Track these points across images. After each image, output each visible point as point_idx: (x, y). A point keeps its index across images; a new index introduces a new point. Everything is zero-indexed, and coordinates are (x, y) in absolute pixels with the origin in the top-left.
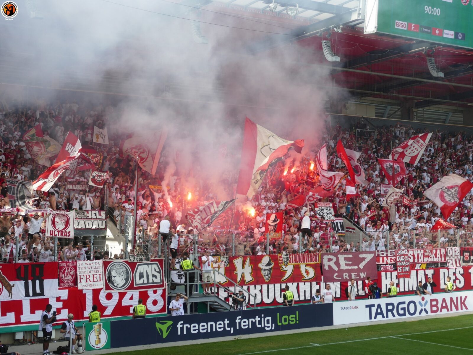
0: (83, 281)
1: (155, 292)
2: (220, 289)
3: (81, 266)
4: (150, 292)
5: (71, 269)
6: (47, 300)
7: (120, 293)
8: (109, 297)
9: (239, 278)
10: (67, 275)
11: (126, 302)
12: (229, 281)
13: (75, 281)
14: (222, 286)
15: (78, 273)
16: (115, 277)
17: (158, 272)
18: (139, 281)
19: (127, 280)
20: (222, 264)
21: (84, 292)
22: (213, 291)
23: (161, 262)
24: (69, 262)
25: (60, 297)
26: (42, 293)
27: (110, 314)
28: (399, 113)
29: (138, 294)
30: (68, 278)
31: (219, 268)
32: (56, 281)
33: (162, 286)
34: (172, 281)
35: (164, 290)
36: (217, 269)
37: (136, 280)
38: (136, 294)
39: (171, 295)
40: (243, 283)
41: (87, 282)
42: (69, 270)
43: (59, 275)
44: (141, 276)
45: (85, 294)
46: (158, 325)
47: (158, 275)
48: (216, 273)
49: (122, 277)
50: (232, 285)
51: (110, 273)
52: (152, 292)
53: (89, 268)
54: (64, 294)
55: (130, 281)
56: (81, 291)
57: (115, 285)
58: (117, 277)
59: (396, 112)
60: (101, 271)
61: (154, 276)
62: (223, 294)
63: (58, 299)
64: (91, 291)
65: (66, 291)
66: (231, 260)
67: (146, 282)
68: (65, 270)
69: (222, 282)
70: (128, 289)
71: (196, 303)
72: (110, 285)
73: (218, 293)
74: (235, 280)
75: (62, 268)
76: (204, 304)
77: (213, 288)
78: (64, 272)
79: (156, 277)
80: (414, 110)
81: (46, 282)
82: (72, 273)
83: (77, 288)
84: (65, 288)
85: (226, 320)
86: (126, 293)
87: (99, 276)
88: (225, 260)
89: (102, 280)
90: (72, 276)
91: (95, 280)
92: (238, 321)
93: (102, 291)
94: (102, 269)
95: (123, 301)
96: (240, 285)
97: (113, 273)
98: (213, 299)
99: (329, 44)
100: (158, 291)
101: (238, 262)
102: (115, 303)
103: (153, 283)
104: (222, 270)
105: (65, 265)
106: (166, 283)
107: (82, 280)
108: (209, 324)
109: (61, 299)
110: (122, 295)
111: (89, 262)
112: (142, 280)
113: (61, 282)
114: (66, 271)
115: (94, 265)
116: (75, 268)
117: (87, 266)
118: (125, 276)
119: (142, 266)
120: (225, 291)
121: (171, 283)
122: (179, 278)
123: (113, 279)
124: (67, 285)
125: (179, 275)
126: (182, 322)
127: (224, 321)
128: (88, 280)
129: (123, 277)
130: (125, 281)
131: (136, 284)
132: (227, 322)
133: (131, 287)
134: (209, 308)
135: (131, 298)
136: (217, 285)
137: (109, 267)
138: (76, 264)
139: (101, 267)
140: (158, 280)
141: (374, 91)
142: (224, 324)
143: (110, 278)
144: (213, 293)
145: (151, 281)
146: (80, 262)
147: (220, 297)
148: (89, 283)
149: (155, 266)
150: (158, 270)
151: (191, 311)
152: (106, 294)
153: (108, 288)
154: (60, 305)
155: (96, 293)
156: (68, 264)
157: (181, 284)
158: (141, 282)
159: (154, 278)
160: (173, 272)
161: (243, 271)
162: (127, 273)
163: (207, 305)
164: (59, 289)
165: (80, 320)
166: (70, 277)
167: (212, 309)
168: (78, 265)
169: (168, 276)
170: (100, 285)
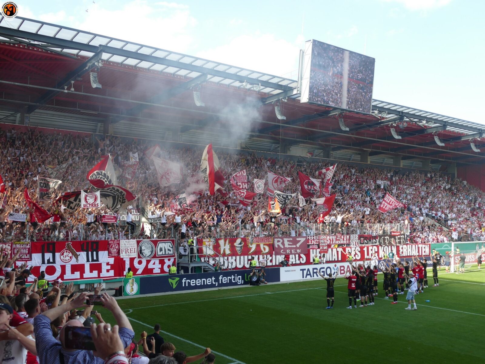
0: (124, 253)
1: (169, 260)
2: (210, 258)
3: (122, 243)
4: (166, 260)
5: (116, 245)
6: (100, 264)
7: (147, 261)
8: (140, 263)
9: (222, 252)
10: (114, 249)
11: (150, 266)
12: (216, 254)
13: (118, 252)
14: (212, 256)
15: (120, 247)
16: (144, 250)
17: (171, 247)
18: (160, 253)
19: (152, 252)
20: (211, 243)
21: (124, 260)
22: (205, 260)
23: (173, 241)
24: (115, 241)
25: (109, 262)
26: (97, 260)
27: (140, 273)
28: (322, 154)
29: (158, 261)
30: (114, 251)
31: (209, 245)
32: (106, 252)
33: (174, 256)
34: (180, 253)
35: (175, 259)
36: (208, 246)
37: (157, 253)
39: (179, 262)
40: (224, 255)
41: (126, 253)
42: (115, 245)
43: (108, 249)
44: (161, 250)
45: (125, 261)
46: (170, 280)
47: (171, 249)
48: (208, 249)
49: (148, 251)
50: (218, 256)
51: (141, 248)
52: (167, 260)
53: (128, 244)
54: (112, 261)
55: (154, 253)
56: (123, 259)
57: (144, 255)
58: (146, 250)
59: (320, 153)
60: (136, 247)
61: (169, 250)
62: (212, 262)
63: (108, 264)
64: (129, 259)
65: (113, 259)
66: (217, 241)
67: (164, 253)
68: (112, 246)
69: (211, 254)
70: (152, 258)
71: (195, 267)
72: (141, 255)
73: (208, 261)
74: (220, 253)
75: (110, 244)
76: (200, 268)
77: (205, 258)
78: (112, 247)
79: (170, 251)
80: (331, 152)
81: (100, 253)
82: (117, 247)
83: (120, 257)
84: (112, 257)
85: (213, 277)
86: (151, 260)
87: (134, 249)
88: (213, 240)
89: (136, 252)
90: (117, 249)
91: (132, 252)
92: (220, 278)
93: (136, 259)
94: (136, 245)
95: (149, 265)
96: (223, 256)
97: (143, 248)
98: (205, 265)
99: (279, 109)
100: (171, 259)
101: (221, 242)
102: (144, 267)
103: (168, 254)
104: (211, 247)
105: (112, 242)
106: (176, 254)
107: (123, 252)
108: (203, 280)
109: (110, 264)
110: (148, 262)
111: (127, 240)
112: (161, 252)
113: (110, 253)
114: (113, 246)
115: (131, 242)
116: (119, 244)
117: (126, 243)
118: (150, 250)
119: (161, 244)
120: (213, 260)
121: (179, 254)
122: (184, 252)
123: (143, 251)
124: (113, 255)
125: (184, 250)
126: (185, 279)
127: (211, 278)
128: (127, 252)
129: (149, 250)
130: (150, 253)
131: (158, 255)
132: (213, 279)
133: (155, 257)
134: (203, 270)
135: (154, 264)
136: (208, 256)
137: (140, 244)
138: (119, 242)
139: (135, 244)
140: (171, 252)
141: (307, 140)
142: (212, 280)
143: (141, 251)
144: (206, 261)
145: (167, 253)
146: (122, 241)
147: (210, 263)
148: (128, 254)
149: (169, 244)
150: (171, 246)
151: (192, 272)
152: (138, 261)
153: (139, 257)
154: (109, 267)
155: (132, 260)
156: (114, 242)
157: (185, 256)
158: (161, 253)
159: (169, 251)
160: (180, 248)
161: (224, 247)
162: (152, 248)
163: (201, 269)
164: (109, 257)
165: (121, 277)
166: (116, 250)
167: (204, 271)
168: (120, 242)
169: (177, 250)
170: (135, 255)
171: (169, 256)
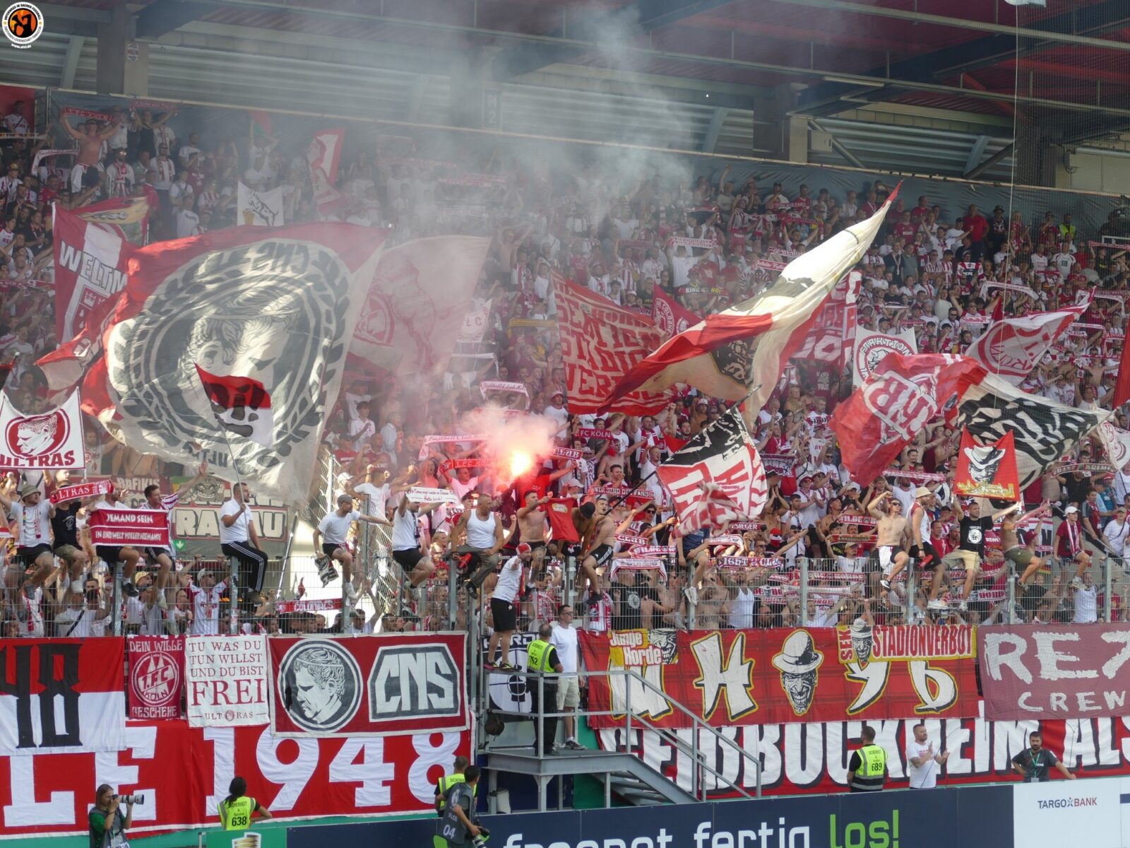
0: (205, 702)
1: (436, 740)
2: (645, 733)
3: (197, 652)
4: (420, 740)
5: (166, 663)
6: (89, 758)
7: (323, 743)
8: (288, 752)
9: (708, 703)
10: (154, 680)
11: (340, 771)
12: (677, 710)
13: (179, 702)
14: (656, 724)
15: (188, 673)
16: (306, 689)
17: (446, 676)
18: (385, 705)
19: (346, 699)
20: (654, 656)
21: (207, 737)
22: (623, 742)
23: (455, 644)
24: (159, 640)
25: (130, 750)
26: (72, 737)
27: (290, 806)
29: (381, 745)
30: (155, 691)
31: (643, 666)
32: (118, 698)
33: (460, 721)
34: (493, 705)
35: (465, 736)
36: (638, 670)
37: (374, 702)
38: (374, 744)
39: (487, 750)
40: (720, 717)
41: (216, 703)
42: (161, 664)
43: (127, 679)
44: (393, 688)
45: (211, 743)
46: (440, 844)
47: (447, 686)
48: (635, 684)
49: (328, 691)
50: (686, 722)
51: (291, 677)
52: (426, 741)
53: (224, 658)
54: (144, 742)
55: (356, 704)
56: (199, 731)
57: (309, 714)
58: (315, 689)
60: (264, 671)
61: (432, 688)
62: (656, 754)
63: (125, 758)
64: (231, 734)
65: (153, 730)
66: (683, 642)
67: (407, 706)
68: (147, 664)
69: (652, 713)
70: (352, 728)
71: (567, 778)
72: (291, 714)
73: (639, 749)
74: (698, 709)
75: (136, 656)
76: (594, 781)
77: (623, 732)
78: (144, 672)
79: (441, 692)
81: (88, 702)
82: (170, 674)
83: (186, 722)
84: (149, 722)
85: (663, 831)
86: (344, 740)
87: (255, 684)
88: (664, 639)
89: (264, 698)
90: (171, 684)
91: (244, 697)
92: (700, 837)
93: (265, 734)
94: (265, 663)
95: (332, 766)
96: (712, 723)
97: (302, 678)
98: (623, 766)
100: (445, 738)
101: (706, 650)
102: (308, 775)
103: (431, 710)
104: (654, 675)
105: (146, 646)
106: (471, 712)
107: (200, 696)
109: (135, 756)
110: (329, 749)
111: (223, 639)
112: (395, 700)
113: (133, 703)
114: (152, 668)
115: (241, 649)
116: (180, 658)
117: (217, 652)
118: (339, 686)
119: (395, 656)
120: (663, 743)
121: (489, 713)
122: (514, 698)
123: (301, 695)
124: (152, 712)
125: (513, 688)
126: (520, 837)
127: (654, 836)
128: (221, 698)
129: (334, 690)
130: (339, 704)
131: (375, 715)
132: (664, 838)
133: (360, 724)
134: (608, 794)
135: (359, 759)
136: (635, 723)
137: (289, 659)
138: (183, 645)
139: (263, 658)
140: (447, 702)
142: (656, 845)
143: (291, 692)
144: (624, 748)
145: (423, 705)
146: (195, 640)
147: (646, 760)
148: (224, 707)
149: (437, 657)
150: (445, 669)
151: (552, 802)
152: (277, 742)
153: (283, 724)
154: (130, 775)
155: (246, 738)
156: (157, 646)
157: (520, 718)
158: (392, 706)
159: (434, 697)
160: (494, 678)
161: (721, 678)
162: (348, 677)
163: (602, 786)
164: (128, 724)
165: (193, 826)
166: (163, 687)
167: (617, 799)
168: (188, 647)
169: (478, 688)
170: (259, 713)
171: (436, 723)
